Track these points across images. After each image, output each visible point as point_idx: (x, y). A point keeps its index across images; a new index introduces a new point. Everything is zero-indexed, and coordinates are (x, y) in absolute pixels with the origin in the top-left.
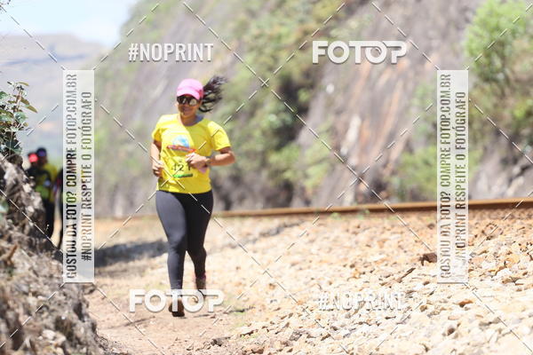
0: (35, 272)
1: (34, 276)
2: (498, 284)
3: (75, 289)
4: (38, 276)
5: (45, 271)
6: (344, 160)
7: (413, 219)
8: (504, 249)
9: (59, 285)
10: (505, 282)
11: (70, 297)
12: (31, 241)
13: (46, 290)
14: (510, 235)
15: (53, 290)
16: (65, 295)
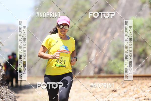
0: (2, 92)
1: (2, 93)
2: (134, 99)
3: (13, 97)
4: (3, 93)
5: (5, 92)
6: (91, 62)
7: (110, 80)
8: (136, 89)
9: (9, 96)
10: (136, 98)
11: (12, 99)
12: (1, 83)
13: (5, 97)
14: (137, 85)
15: (7, 97)
16: (10, 99)
